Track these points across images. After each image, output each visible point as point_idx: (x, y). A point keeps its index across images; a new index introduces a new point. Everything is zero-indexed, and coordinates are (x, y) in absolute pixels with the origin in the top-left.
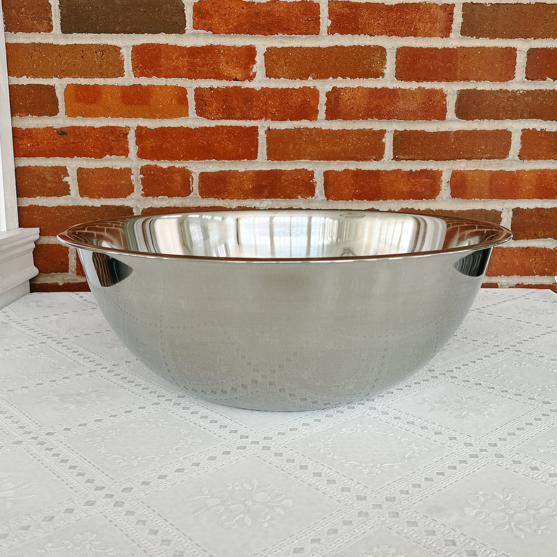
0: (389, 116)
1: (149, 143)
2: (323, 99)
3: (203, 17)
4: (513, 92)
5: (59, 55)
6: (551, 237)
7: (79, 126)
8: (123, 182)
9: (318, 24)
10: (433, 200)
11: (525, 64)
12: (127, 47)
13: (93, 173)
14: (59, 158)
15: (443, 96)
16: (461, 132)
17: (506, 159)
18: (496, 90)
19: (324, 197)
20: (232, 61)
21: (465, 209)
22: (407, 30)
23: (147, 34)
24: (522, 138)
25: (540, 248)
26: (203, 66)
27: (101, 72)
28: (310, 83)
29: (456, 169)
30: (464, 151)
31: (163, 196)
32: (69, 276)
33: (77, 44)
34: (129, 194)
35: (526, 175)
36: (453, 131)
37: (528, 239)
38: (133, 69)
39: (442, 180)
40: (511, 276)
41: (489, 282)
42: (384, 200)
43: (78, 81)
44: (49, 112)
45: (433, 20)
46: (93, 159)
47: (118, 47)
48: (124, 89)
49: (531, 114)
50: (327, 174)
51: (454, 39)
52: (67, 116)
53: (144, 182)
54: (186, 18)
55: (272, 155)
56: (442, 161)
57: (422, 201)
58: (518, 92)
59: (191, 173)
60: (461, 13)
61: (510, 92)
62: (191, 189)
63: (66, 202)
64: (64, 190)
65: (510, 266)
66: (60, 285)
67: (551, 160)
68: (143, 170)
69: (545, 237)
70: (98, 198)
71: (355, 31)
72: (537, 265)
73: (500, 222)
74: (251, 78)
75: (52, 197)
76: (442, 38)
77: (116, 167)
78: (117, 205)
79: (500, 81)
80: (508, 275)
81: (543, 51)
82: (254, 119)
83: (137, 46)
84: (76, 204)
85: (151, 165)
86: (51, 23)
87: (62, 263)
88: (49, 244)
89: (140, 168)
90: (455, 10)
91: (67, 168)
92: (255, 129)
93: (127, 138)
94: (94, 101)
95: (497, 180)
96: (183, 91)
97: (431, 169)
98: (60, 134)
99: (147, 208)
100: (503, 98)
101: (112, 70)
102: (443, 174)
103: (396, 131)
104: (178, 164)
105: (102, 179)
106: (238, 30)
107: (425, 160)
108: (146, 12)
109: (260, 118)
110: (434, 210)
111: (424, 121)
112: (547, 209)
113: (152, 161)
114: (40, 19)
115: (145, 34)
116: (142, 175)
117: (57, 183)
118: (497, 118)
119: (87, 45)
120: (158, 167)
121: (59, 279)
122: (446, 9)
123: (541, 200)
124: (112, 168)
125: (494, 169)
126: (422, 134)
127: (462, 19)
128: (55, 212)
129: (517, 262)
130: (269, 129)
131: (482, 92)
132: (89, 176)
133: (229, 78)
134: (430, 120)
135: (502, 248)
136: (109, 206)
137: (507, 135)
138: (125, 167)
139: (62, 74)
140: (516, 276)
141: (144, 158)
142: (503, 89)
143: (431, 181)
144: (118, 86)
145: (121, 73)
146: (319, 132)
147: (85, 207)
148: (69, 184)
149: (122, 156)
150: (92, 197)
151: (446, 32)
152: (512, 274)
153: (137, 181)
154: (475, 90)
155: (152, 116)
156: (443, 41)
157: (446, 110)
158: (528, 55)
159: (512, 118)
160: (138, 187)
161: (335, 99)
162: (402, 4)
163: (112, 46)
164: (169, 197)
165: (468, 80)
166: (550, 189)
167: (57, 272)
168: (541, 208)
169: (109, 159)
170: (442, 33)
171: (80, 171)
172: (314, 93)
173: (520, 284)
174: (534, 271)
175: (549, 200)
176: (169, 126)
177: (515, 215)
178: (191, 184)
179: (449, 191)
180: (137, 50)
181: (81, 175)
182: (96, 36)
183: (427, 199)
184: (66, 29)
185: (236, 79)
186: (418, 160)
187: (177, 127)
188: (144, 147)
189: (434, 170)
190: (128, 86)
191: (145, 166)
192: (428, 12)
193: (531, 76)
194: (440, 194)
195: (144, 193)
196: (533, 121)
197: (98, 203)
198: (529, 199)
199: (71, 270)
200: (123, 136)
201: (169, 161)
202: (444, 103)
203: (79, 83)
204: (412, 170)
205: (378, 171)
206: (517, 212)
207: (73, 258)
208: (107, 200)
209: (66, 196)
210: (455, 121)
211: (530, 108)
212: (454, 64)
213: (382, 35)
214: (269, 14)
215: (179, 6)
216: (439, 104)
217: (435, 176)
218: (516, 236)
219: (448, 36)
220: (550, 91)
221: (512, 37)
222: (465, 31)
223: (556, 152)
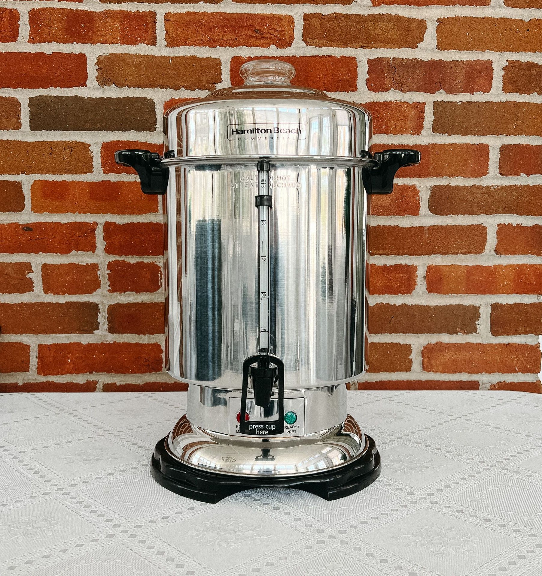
1: (117, 239)
4: (488, 188)
5: (27, 152)
6: (532, 333)
7: (45, 221)
8: (89, 278)
10: (409, 295)
11: (498, 160)
12: (97, 144)
13: (58, 269)
14: (23, 254)
15: (416, 191)
16: (436, 227)
17: (482, 254)
18: (469, 185)
21: (442, 304)
22: (378, 128)
23: (117, 131)
24: (498, 233)
25: (521, 344)
27: (69, 168)
29: (431, 264)
30: (438, 246)
31: (130, 292)
32: (29, 375)
33: (45, 141)
34: (96, 291)
35: (503, 270)
36: (428, 226)
37: (508, 335)
38: (102, 165)
39: (418, 275)
40: (493, 374)
41: (470, 380)
43: (45, 177)
44: (14, 208)
45: (405, 117)
46: (59, 255)
47: (87, 144)
48: (92, 185)
49: (507, 209)
51: (426, 136)
52: (33, 212)
53: (111, 278)
54: (157, 116)
56: (417, 256)
57: (398, 296)
58: (492, 188)
59: (160, 268)
60: (432, 111)
61: (484, 187)
62: (160, 284)
63: (29, 298)
64: (28, 286)
65: (491, 363)
66: (19, 385)
67: (529, 255)
68: (110, 266)
69: (526, 333)
70: (62, 295)
72: (519, 362)
73: (479, 317)
75: (15, 294)
76: (413, 135)
77: (82, 262)
78: (82, 301)
79: (474, 177)
80: (490, 373)
81: (515, 147)
83: (107, 143)
84: (39, 301)
85: (118, 261)
86: (20, 121)
87: (23, 362)
88: (9, 342)
89: (107, 263)
90: (426, 108)
91: (31, 264)
93: (94, 234)
94: (62, 197)
95: (473, 275)
97: (406, 265)
98: (26, 230)
99: (113, 304)
100: (477, 193)
101: (80, 167)
102: (418, 268)
103: (369, 226)
104: (147, 260)
105: (67, 275)
107: (399, 255)
108: (116, 110)
110: (411, 305)
111: (398, 216)
112: (527, 304)
113: (119, 257)
114: (9, 117)
115: (115, 131)
116: (109, 271)
117: (20, 279)
118: (471, 213)
119: (55, 142)
120: (126, 262)
121: (19, 379)
122: (417, 107)
123: (521, 295)
124: (78, 264)
125: (471, 265)
126: (396, 228)
127: (434, 117)
128: (17, 309)
129: (498, 359)
131: (456, 187)
132: (53, 272)
134: (403, 215)
135: (482, 344)
136: (74, 303)
137: (482, 230)
138: (92, 262)
139: (29, 170)
140: (497, 373)
141: (111, 254)
142: (477, 185)
143: (406, 276)
144: (87, 182)
145: (90, 169)
147: (49, 303)
148: (32, 280)
149: (89, 252)
150: (56, 294)
151: (418, 129)
152: (494, 372)
153: (104, 276)
154: (448, 186)
155: (121, 212)
156: (414, 138)
157: (419, 205)
158: (500, 151)
159: (486, 213)
160: (105, 283)
162: (373, 103)
163: (81, 142)
164: (136, 292)
165: (440, 175)
166: (529, 284)
167: (16, 371)
168: (520, 303)
169: (76, 255)
170: (413, 130)
171: (45, 267)
173: (502, 381)
174: (516, 368)
175: (528, 295)
176: (138, 222)
177: (494, 310)
178: (160, 279)
179: (424, 287)
180: (106, 147)
181: (46, 272)
182: (65, 134)
183: (402, 295)
184: (35, 126)
186: (392, 254)
187: (146, 222)
188: (112, 242)
189: (408, 265)
190: (97, 183)
191: (113, 261)
192: (399, 110)
193: (504, 171)
194: (416, 289)
195: (110, 289)
196: (508, 216)
197: (62, 299)
198: (508, 294)
199: (32, 369)
200: (90, 232)
201: (137, 257)
202: (417, 199)
203: (46, 179)
204: (386, 265)
206: (495, 307)
207: (35, 357)
208: (73, 296)
209: (29, 293)
210: (430, 216)
211: (505, 203)
212: (427, 160)
215: (149, 105)
216: (412, 200)
217: (410, 271)
218: (495, 332)
219: (419, 133)
220: (524, 186)
221: (484, 133)
222: (437, 128)
223: (533, 247)
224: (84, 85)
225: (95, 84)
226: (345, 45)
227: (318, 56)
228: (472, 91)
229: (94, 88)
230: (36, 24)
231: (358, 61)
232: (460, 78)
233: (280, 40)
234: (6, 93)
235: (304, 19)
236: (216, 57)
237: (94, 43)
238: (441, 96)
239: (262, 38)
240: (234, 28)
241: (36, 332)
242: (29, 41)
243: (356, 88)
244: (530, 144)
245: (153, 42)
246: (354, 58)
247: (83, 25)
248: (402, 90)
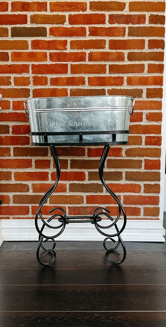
0: (107, 60)
1: (35, 69)
2: (87, 55)
3: (52, 32)
5: (10, 43)
7: (15, 64)
8: (27, 81)
9: (86, 33)
10: (122, 86)
11: (148, 44)
12: (30, 41)
14: (9, 74)
15: (123, 54)
16: (129, 65)
17: (143, 73)
18: (139, 52)
19: (88, 85)
20: (60, 44)
21: (132, 89)
22: (112, 35)
24: (148, 66)
25: (156, 101)
26: (52, 46)
27: (22, 48)
28: (84, 50)
29: (128, 76)
30: (130, 71)
31: (39, 85)
33: (15, 40)
34: (29, 85)
35: (150, 78)
36: (127, 64)
37: (152, 98)
38: (31, 47)
39: (124, 80)
41: (140, 112)
42: (107, 86)
43: (15, 51)
44: (6, 60)
45: (120, 32)
46: (19, 74)
47: (27, 41)
48: (28, 53)
49: (151, 59)
50: (89, 78)
51: (126, 37)
52: (11, 61)
54: (47, 32)
55: (72, 72)
56: (124, 74)
57: (118, 86)
58: (146, 53)
59: (48, 78)
60: (128, 30)
61: (144, 53)
62: (48, 83)
63: (10, 87)
64: (10, 84)
65: (146, 107)
66: (7, 113)
67: (158, 73)
68: (33, 77)
69: (157, 97)
71: (97, 35)
72: (155, 106)
73: (143, 93)
74: (66, 49)
75: (6, 86)
76: (122, 37)
77: (25, 76)
78: (25, 88)
79: (141, 49)
80: (146, 110)
81: (153, 40)
82: (67, 62)
83: (33, 40)
84: (13, 88)
86: (8, 34)
87: (8, 106)
88: (5, 100)
90: (126, 29)
91: (11, 77)
92: (67, 64)
93: (29, 68)
94: (20, 57)
95: (141, 79)
96: (46, 53)
97: (121, 76)
98: (9, 67)
99: (34, 89)
100: (141, 54)
101: (25, 48)
102: (124, 78)
103: (110, 65)
104: (44, 76)
105: (21, 80)
106: (62, 35)
107: (119, 73)
108: (36, 31)
109: (68, 61)
110: (122, 89)
111: (118, 61)
113: (36, 75)
114: (5, 33)
115: (35, 37)
116: (33, 79)
117: (8, 81)
118: (140, 60)
119: (18, 40)
120: (38, 76)
122: (123, 29)
123: (155, 86)
125: (140, 76)
126: (118, 65)
128: (7, 90)
129: (149, 105)
130: (71, 64)
131: (135, 52)
132: (17, 79)
133: (59, 49)
134: (120, 61)
135: (144, 101)
137: (143, 65)
138: (28, 76)
139: (11, 49)
141: (34, 74)
142: (141, 52)
143: (121, 80)
145: (28, 48)
146: (86, 65)
147: (16, 89)
148: (11, 81)
149: (27, 73)
151: (124, 35)
153: (31, 81)
154: (133, 52)
155: (37, 61)
157: (124, 58)
158: (148, 41)
159: (145, 60)
160: (32, 82)
161: (91, 55)
162: (110, 27)
163: (25, 40)
164: (41, 86)
165: (131, 49)
166: (158, 82)
167: (6, 109)
168: (155, 88)
169: (23, 74)
170: (122, 35)
171: (15, 78)
172: (85, 54)
173: (150, 112)
174: (154, 108)
175: (157, 85)
176: (42, 64)
178: (48, 81)
179: (126, 83)
180: (33, 42)
182: (21, 38)
183: (120, 86)
184: (13, 36)
185: (61, 50)
186: (117, 73)
187: (44, 64)
188: (34, 70)
190: (30, 52)
192: (118, 29)
193: (150, 48)
194: (124, 84)
195: (33, 84)
196: (151, 61)
197: (19, 87)
198: (151, 85)
199: (11, 108)
201: (41, 75)
202: (124, 56)
204: (115, 76)
205: (105, 77)
206: (148, 89)
207: (12, 105)
208: (23, 87)
210: (128, 61)
211: (150, 57)
212: (126, 44)
213: (104, 36)
214: (71, 31)
215: (45, 29)
216: (122, 56)
217: (122, 78)
218: (148, 97)
219: (124, 36)
220: (156, 52)
221: (143, 36)
222: (130, 35)
223: (159, 71)
224: (26, 23)
225: (30, 23)
226: (102, 10)
227: (94, 14)
228: (139, 23)
229: (29, 24)
230: (13, 6)
231: (106, 15)
232: (136, 20)
233: (83, 9)
234: (4, 26)
235: (90, 3)
236: (64, 15)
237: (29, 11)
238: (131, 25)
239: (78, 9)
240: (69, 6)
241: (12, 97)
242: (11, 11)
243: (105, 23)
244: (157, 39)
245: (46, 11)
246: (105, 14)
247: (26, 6)
248: (119, 24)
